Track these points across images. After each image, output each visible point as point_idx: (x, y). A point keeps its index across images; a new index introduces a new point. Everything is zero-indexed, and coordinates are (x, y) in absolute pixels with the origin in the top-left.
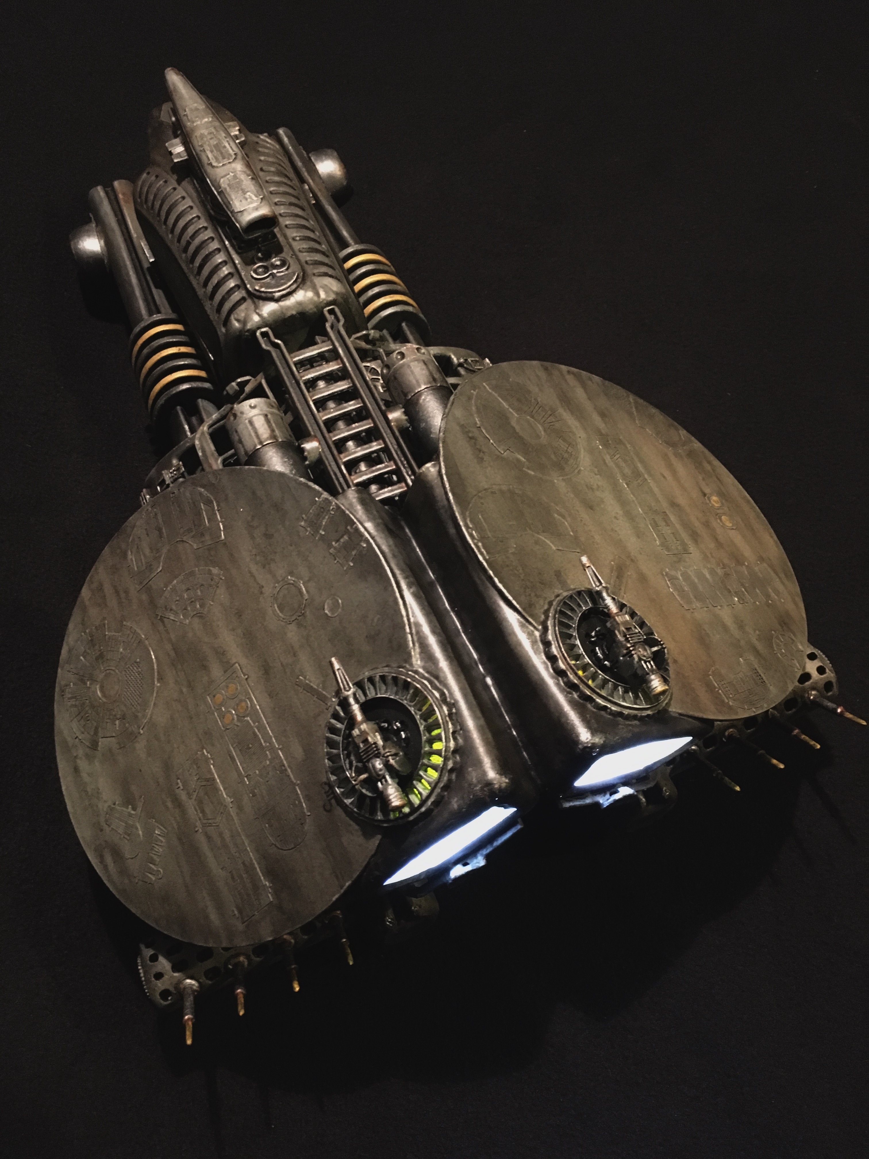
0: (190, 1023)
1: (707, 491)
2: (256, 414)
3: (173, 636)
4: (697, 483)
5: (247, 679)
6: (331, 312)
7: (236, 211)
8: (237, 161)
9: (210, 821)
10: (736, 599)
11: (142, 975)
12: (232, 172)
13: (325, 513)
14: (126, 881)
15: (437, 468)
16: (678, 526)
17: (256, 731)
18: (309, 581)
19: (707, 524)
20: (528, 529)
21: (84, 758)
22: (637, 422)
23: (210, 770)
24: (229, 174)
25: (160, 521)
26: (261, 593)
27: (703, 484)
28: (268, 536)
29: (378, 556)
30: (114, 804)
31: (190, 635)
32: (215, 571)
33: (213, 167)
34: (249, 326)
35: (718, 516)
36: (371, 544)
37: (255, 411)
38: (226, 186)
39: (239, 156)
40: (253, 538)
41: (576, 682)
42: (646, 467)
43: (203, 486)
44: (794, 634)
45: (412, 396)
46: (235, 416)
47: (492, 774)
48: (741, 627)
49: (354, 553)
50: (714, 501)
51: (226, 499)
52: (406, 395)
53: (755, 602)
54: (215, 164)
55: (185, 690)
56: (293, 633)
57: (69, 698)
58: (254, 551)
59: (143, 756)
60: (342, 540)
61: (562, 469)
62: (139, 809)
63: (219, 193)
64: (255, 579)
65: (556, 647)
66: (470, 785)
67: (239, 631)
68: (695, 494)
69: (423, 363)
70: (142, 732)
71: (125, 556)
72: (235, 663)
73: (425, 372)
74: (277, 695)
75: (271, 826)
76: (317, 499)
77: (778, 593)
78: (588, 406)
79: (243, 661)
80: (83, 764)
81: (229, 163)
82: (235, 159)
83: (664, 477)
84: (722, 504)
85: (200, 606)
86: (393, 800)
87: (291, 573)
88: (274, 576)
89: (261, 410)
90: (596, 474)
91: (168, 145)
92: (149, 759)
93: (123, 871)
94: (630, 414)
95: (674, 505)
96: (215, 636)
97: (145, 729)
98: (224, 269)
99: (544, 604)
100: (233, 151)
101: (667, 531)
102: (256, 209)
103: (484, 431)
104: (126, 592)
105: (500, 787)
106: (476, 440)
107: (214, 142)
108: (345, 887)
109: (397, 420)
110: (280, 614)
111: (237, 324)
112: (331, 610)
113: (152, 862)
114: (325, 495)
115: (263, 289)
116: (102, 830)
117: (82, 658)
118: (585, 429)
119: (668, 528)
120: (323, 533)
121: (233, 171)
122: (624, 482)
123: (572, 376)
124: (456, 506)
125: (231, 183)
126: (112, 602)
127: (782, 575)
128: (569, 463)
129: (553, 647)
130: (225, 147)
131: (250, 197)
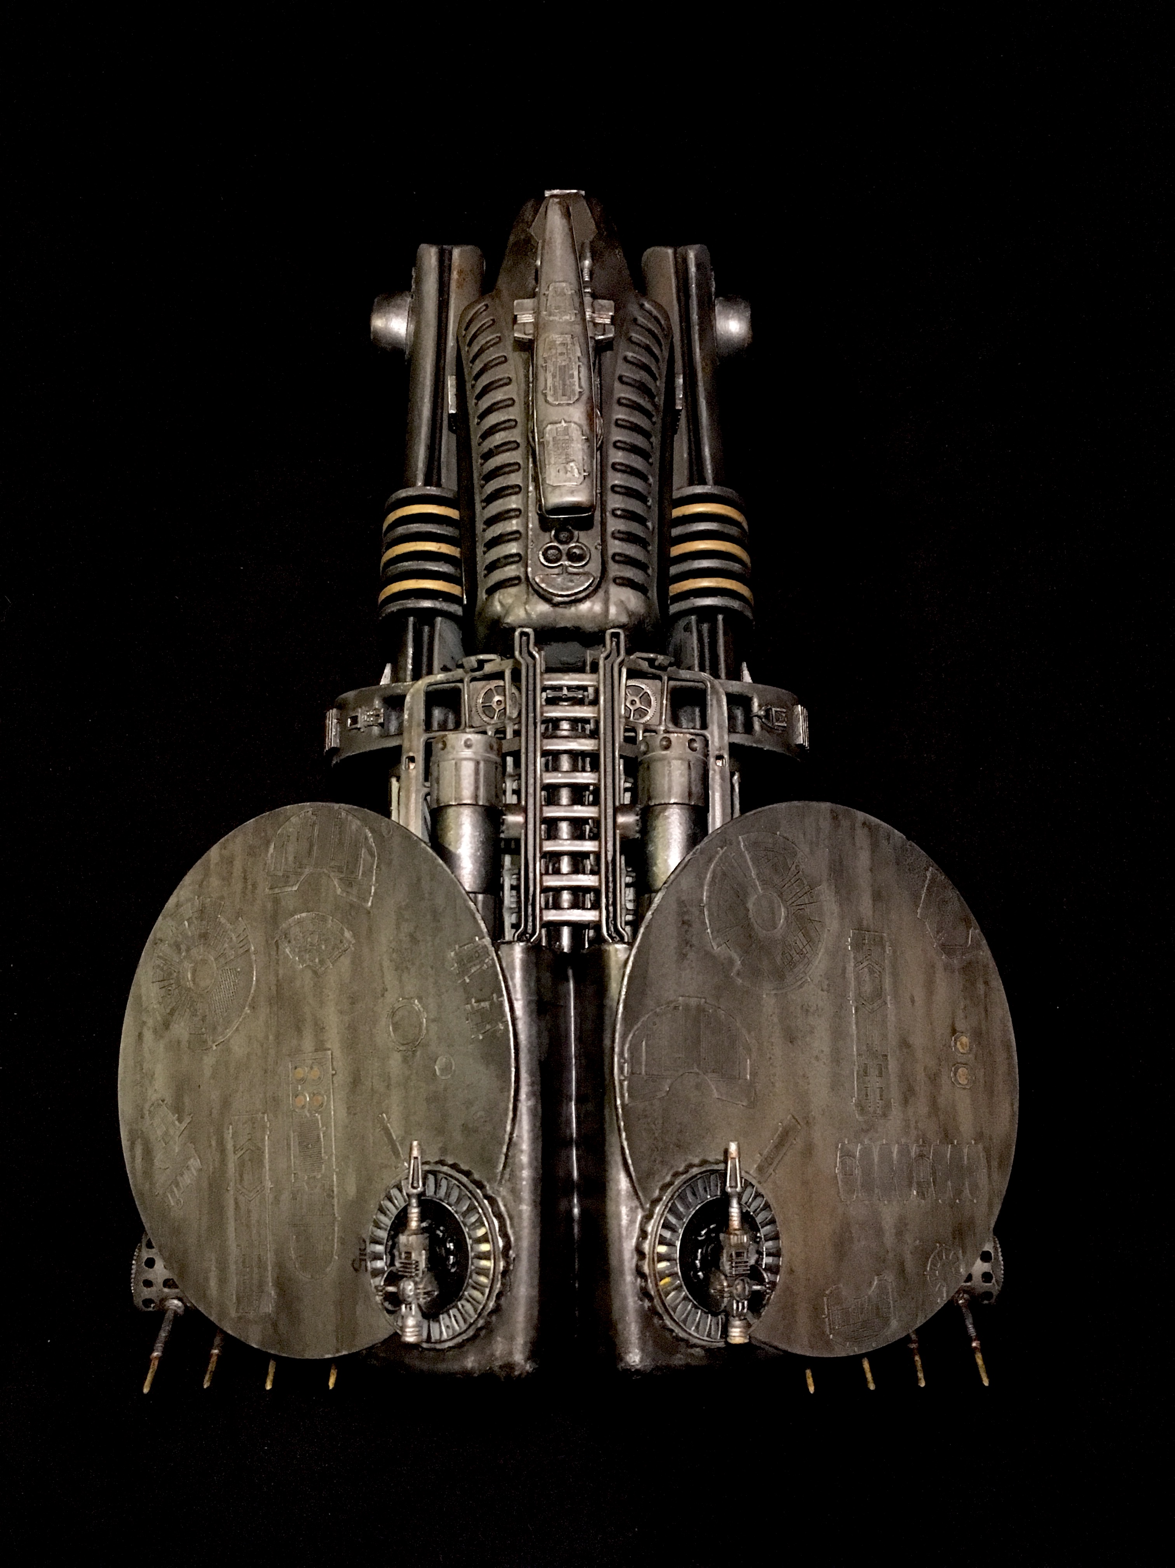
0: (156, 1363)
1: (960, 1025)
2: (468, 756)
3: (281, 972)
4: (953, 1012)
5: (333, 1075)
6: (616, 635)
7: (547, 482)
8: (577, 405)
9: (244, 1190)
10: (915, 1193)
11: (133, 1271)
12: (565, 422)
13: (478, 961)
14: (147, 1186)
15: (626, 956)
16: (894, 1079)
17: (322, 1135)
18: (434, 1021)
19: (934, 1079)
20: (695, 1066)
21: (151, 1030)
22: (919, 911)
23: (263, 1140)
24: (560, 422)
25: (316, 833)
26: (383, 995)
27: (960, 1014)
28: (413, 938)
29: (509, 1049)
30: (163, 1101)
31: (298, 983)
32: (348, 934)
33: (546, 401)
34: (510, 620)
35: (956, 1066)
36: (508, 1031)
37: (468, 753)
38: (551, 439)
39: (584, 398)
40: (398, 927)
41: (652, 1293)
42: (895, 984)
43: (372, 831)
44: (964, 1252)
45: (655, 805)
46: (445, 744)
47: (519, 1357)
48: (899, 1234)
49: (488, 1027)
50: (961, 1044)
51: (390, 864)
52: (650, 798)
53: (937, 1200)
54: (550, 399)
55: (271, 1037)
56: (395, 1062)
57: (158, 957)
58: (393, 944)
59: (208, 1072)
60: (483, 1004)
61: (782, 977)
62: (184, 1125)
63: (540, 443)
64: (383, 977)
65: (650, 1243)
66: (493, 1355)
67: (347, 1018)
68: (942, 1030)
69: (686, 765)
70: (215, 1048)
71: (268, 843)
72: (329, 1049)
73: (684, 780)
74: (355, 1114)
75: (298, 1241)
76: (477, 939)
77: (974, 1188)
78: (864, 880)
79: (337, 1053)
80: (148, 1036)
81: (569, 404)
82: (578, 400)
83: (913, 1001)
84: (971, 1050)
85: (320, 961)
86: (408, 1334)
87: (420, 999)
88: (402, 988)
89: (475, 753)
90: (822, 990)
91: (518, 304)
92: (212, 1081)
93: (148, 1174)
94: (916, 897)
95: (905, 1044)
96: (322, 1003)
97: (219, 1047)
98: (514, 521)
99: (667, 1174)
100: (580, 387)
101: (874, 1082)
102: (572, 492)
103: (706, 913)
104: (254, 886)
105: (520, 1375)
106: (690, 925)
107: (562, 361)
108: (340, 1354)
109: (625, 826)
110: (392, 1034)
111: (498, 608)
112: (441, 1070)
113: (177, 1185)
114: (487, 940)
115: (543, 585)
116: (142, 1117)
117: (186, 923)
118: (842, 918)
119: (878, 1079)
120: (468, 981)
121: (567, 419)
122: (855, 1004)
123: (866, 830)
124: (621, 1025)
125: (558, 438)
126: (238, 887)
127: (994, 1164)
128: (796, 970)
129: (648, 1242)
130: (572, 376)
131: (572, 472)
